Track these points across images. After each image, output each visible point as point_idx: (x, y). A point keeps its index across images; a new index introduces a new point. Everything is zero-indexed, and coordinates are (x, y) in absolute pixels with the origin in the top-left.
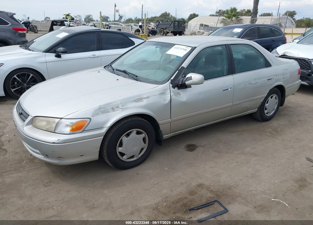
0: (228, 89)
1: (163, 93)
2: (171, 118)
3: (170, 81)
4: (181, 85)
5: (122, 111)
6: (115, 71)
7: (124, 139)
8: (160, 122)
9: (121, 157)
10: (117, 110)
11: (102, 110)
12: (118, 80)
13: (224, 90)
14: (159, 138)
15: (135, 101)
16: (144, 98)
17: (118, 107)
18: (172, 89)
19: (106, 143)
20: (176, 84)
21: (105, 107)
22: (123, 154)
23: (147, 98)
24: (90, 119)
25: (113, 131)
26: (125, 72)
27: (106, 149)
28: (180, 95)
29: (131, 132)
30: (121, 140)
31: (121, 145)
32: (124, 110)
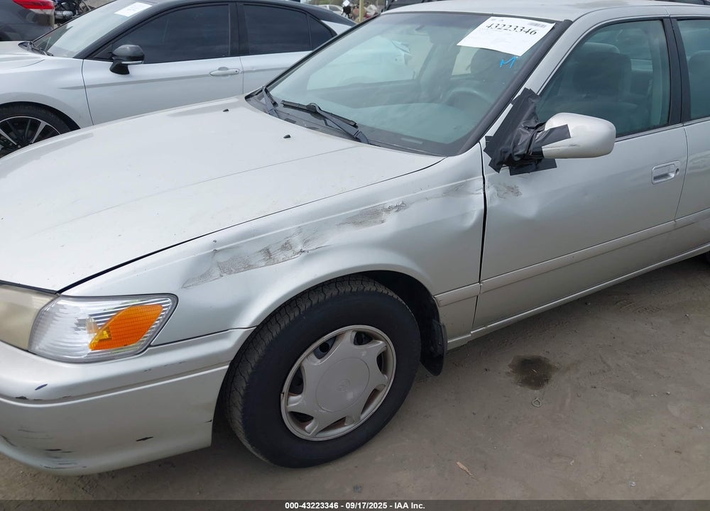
0: (666, 175)
1: (457, 189)
2: (479, 282)
3: (483, 141)
4: (523, 157)
5: (302, 262)
6: (280, 107)
7: (310, 364)
8: (441, 297)
9: (298, 429)
10: (282, 257)
11: (221, 258)
12: (288, 137)
13: (656, 178)
14: (432, 348)
15: (355, 223)
16: (389, 210)
17: (286, 246)
18: (490, 173)
19: (241, 385)
20: (506, 152)
21: (237, 247)
22: (302, 418)
23: (399, 208)
24: (175, 298)
25: (268, 338)
26: (312, 110)
27: (240, 408)
28: (518, 193)
29: (335, 339)
30: (299, 370)
31: (297, 386)
32: (309, 256)
